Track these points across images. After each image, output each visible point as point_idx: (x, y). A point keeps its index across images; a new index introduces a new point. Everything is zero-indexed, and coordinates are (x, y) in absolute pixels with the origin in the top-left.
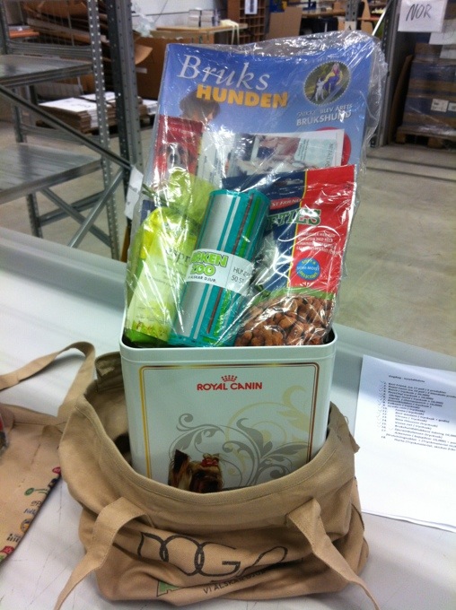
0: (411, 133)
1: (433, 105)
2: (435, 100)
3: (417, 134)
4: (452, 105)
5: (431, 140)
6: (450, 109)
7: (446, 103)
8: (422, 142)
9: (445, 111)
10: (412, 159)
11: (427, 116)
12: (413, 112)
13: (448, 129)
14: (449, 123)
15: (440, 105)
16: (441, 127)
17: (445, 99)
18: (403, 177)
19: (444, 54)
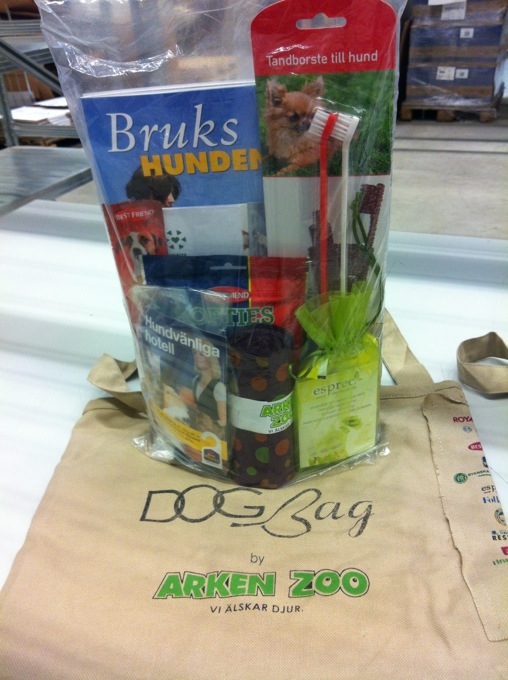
0: (417, 108)
1: (438, 73)
2: (440, 68)
3: (424, 108)
4: (459, 71)
5: (440, 113)
6: (458, 76)
7: (452, 70)
8: (430, 116)
9: (452, 79)
10: (425, 135)
11: (434, 87)
12: (417, 84)
13: (457, 99)
14: (459, 93)
15: (447, 73)
16: (450, 98)
17: (451, 66)
18: (424, 154)
19: (445, 16)
